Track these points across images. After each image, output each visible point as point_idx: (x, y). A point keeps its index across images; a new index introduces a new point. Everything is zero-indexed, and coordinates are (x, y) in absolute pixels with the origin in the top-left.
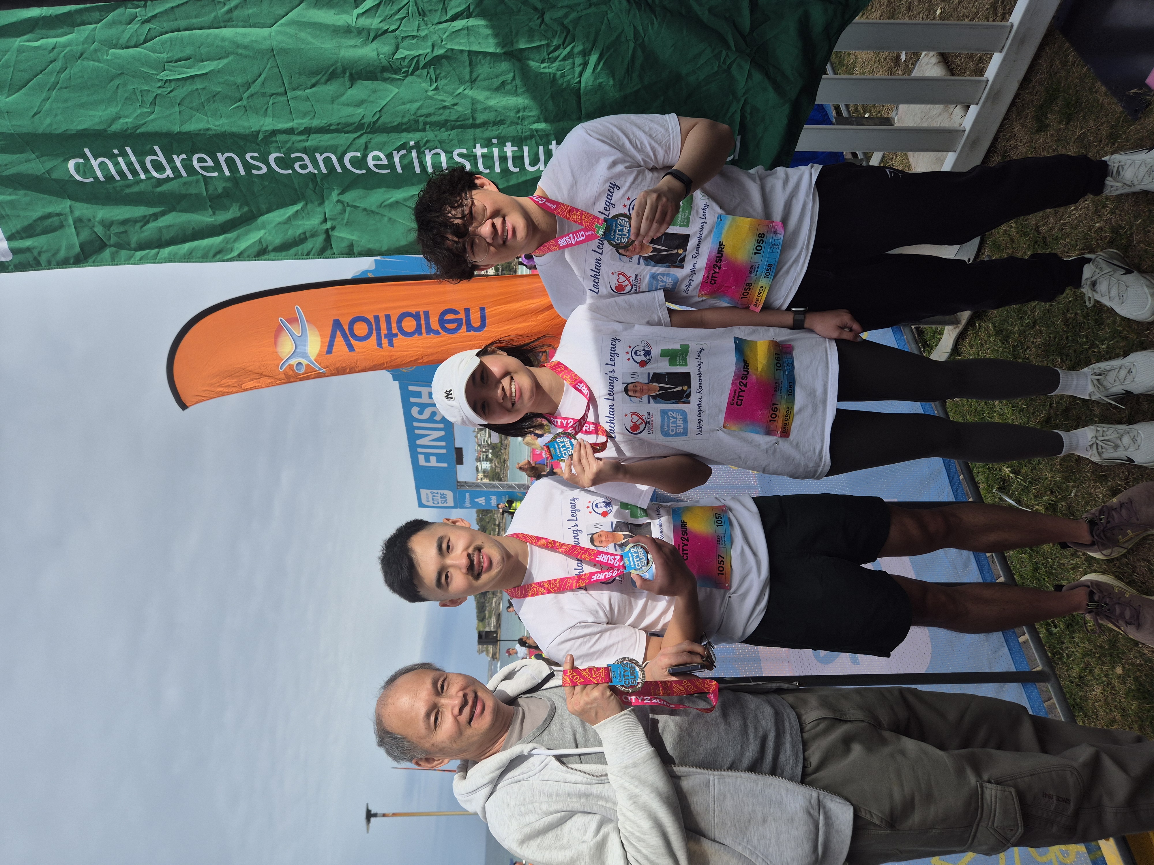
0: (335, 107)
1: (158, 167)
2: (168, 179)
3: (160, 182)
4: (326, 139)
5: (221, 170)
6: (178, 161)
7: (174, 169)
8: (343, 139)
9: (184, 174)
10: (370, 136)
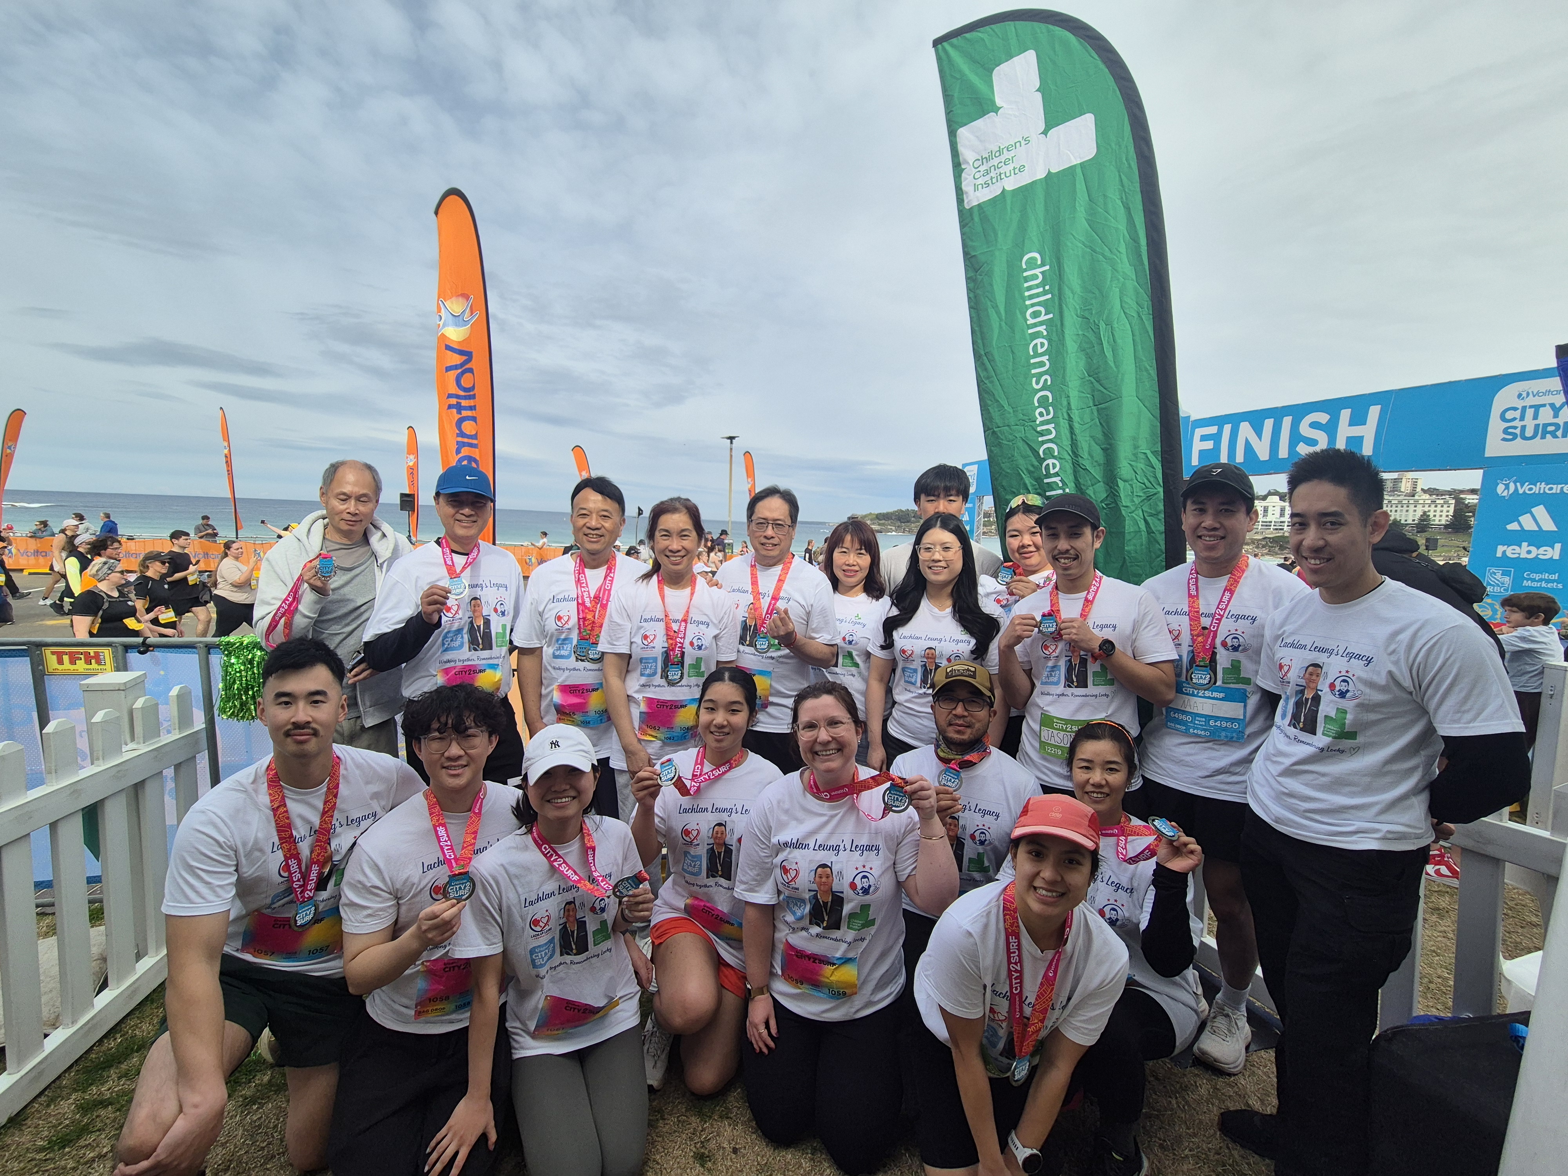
0: (1088, 439)
1: (1036, 314)
6: (1042, 329)
9: (1030, 331)
10: (1070, 462)
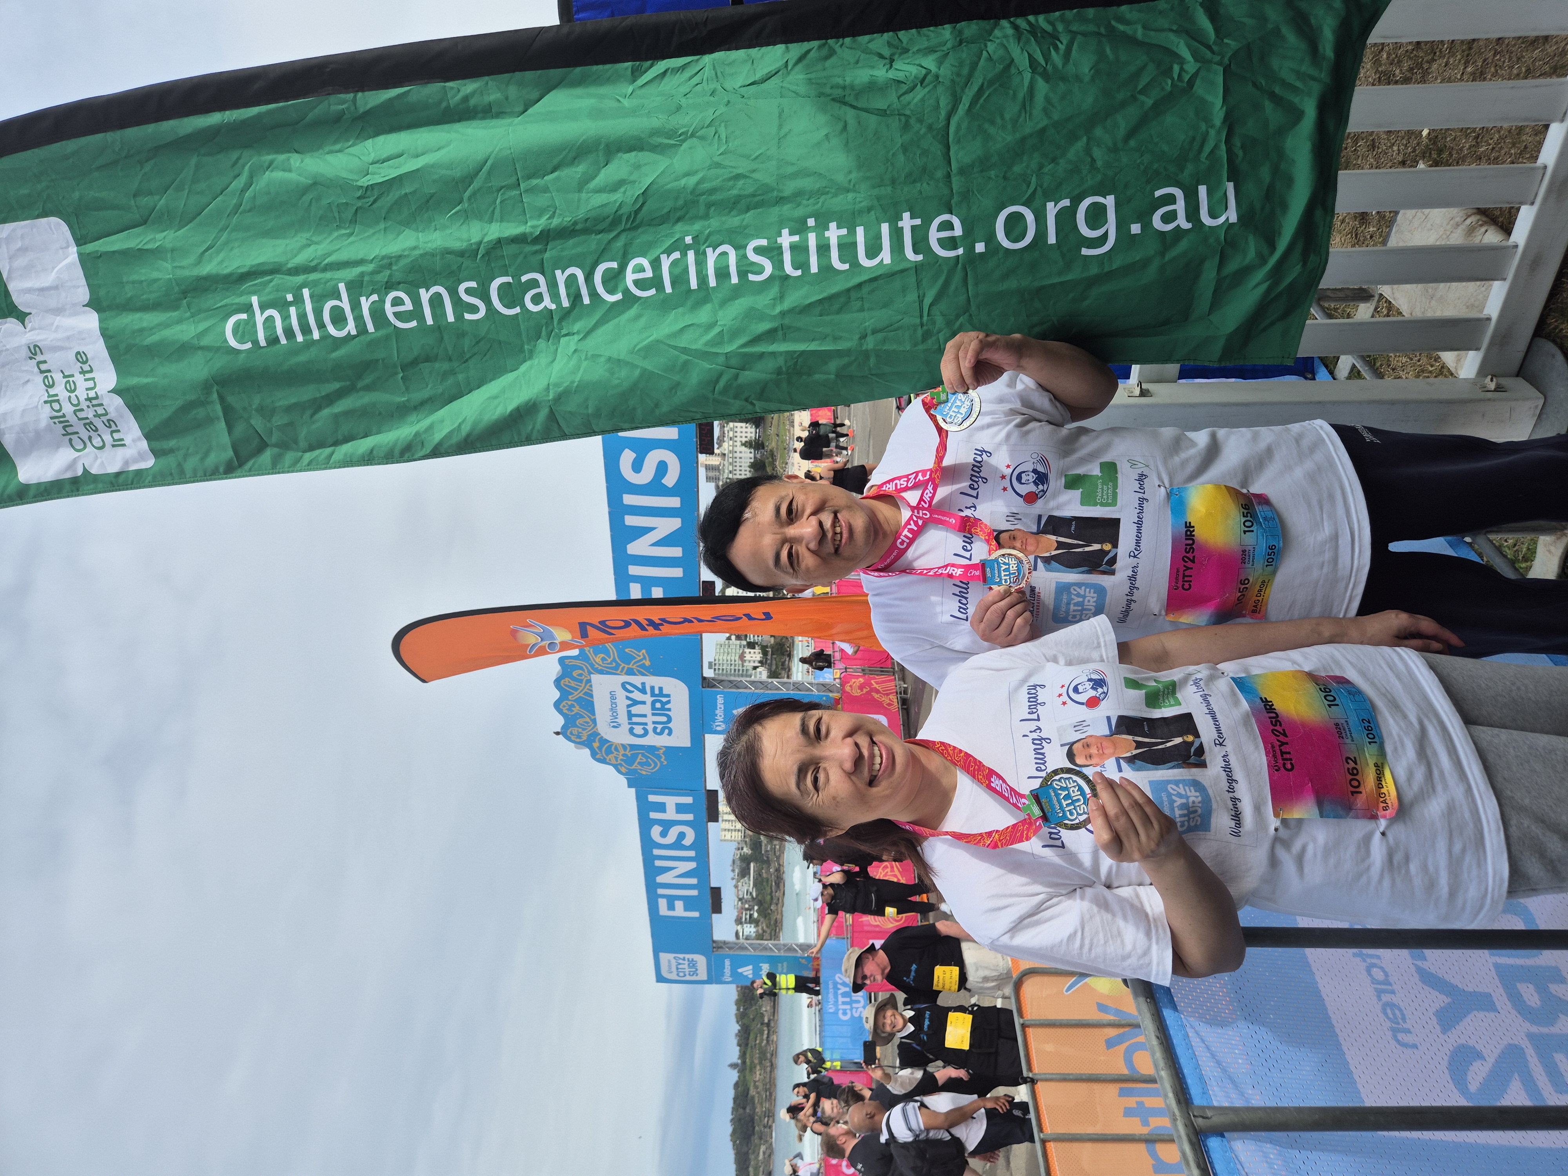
0: (583, 195)
1: (338, 318)
2: (349, 338)
3: (338, 343)
4: (571, 247)
5: (421, 318)
6: (365, 304)
7: (359, 319)
8: (594, 242)
9: (371, 328)
10: (630, 235)
